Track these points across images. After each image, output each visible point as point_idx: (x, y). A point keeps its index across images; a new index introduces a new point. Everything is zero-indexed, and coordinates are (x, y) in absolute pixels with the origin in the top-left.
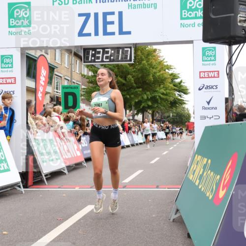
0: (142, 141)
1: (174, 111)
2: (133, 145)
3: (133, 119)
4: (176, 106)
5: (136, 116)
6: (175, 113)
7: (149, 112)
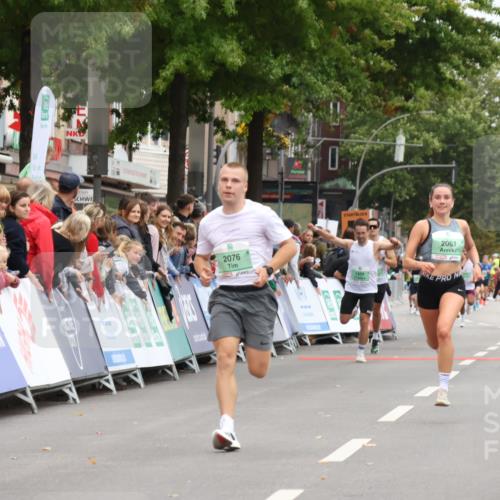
0: (163, 357)
1: (427, 114)
2: (89, 388)
3: (97, 175)
4: (441, 79)
5: (119, 149)
6: (432, 127)
7: (220, 125)
